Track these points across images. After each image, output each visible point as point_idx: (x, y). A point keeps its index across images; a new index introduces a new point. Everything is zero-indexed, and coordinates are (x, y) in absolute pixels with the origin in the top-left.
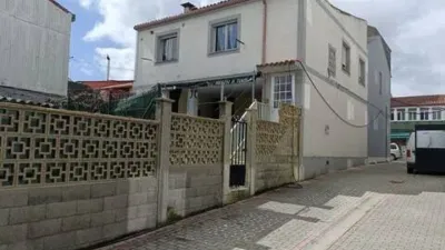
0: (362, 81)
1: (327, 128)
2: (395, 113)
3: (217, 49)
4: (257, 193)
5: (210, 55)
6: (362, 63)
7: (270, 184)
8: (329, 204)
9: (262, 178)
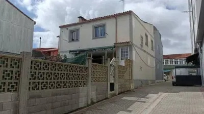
0: (152, 49)
1: (141, 68)
2: (165, 61)
3: (96, 36)
4: (119, 94)
5: (93, 38)
6: (152, 41)
7: (123, 90)
8: (147, 96)
9: (120, 88)
